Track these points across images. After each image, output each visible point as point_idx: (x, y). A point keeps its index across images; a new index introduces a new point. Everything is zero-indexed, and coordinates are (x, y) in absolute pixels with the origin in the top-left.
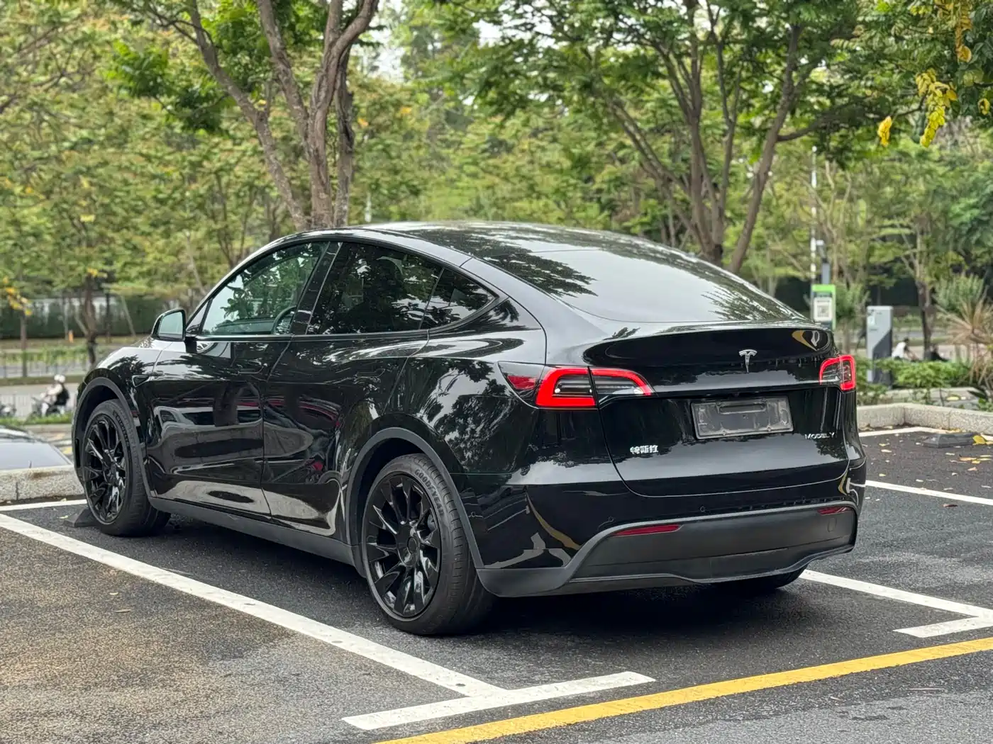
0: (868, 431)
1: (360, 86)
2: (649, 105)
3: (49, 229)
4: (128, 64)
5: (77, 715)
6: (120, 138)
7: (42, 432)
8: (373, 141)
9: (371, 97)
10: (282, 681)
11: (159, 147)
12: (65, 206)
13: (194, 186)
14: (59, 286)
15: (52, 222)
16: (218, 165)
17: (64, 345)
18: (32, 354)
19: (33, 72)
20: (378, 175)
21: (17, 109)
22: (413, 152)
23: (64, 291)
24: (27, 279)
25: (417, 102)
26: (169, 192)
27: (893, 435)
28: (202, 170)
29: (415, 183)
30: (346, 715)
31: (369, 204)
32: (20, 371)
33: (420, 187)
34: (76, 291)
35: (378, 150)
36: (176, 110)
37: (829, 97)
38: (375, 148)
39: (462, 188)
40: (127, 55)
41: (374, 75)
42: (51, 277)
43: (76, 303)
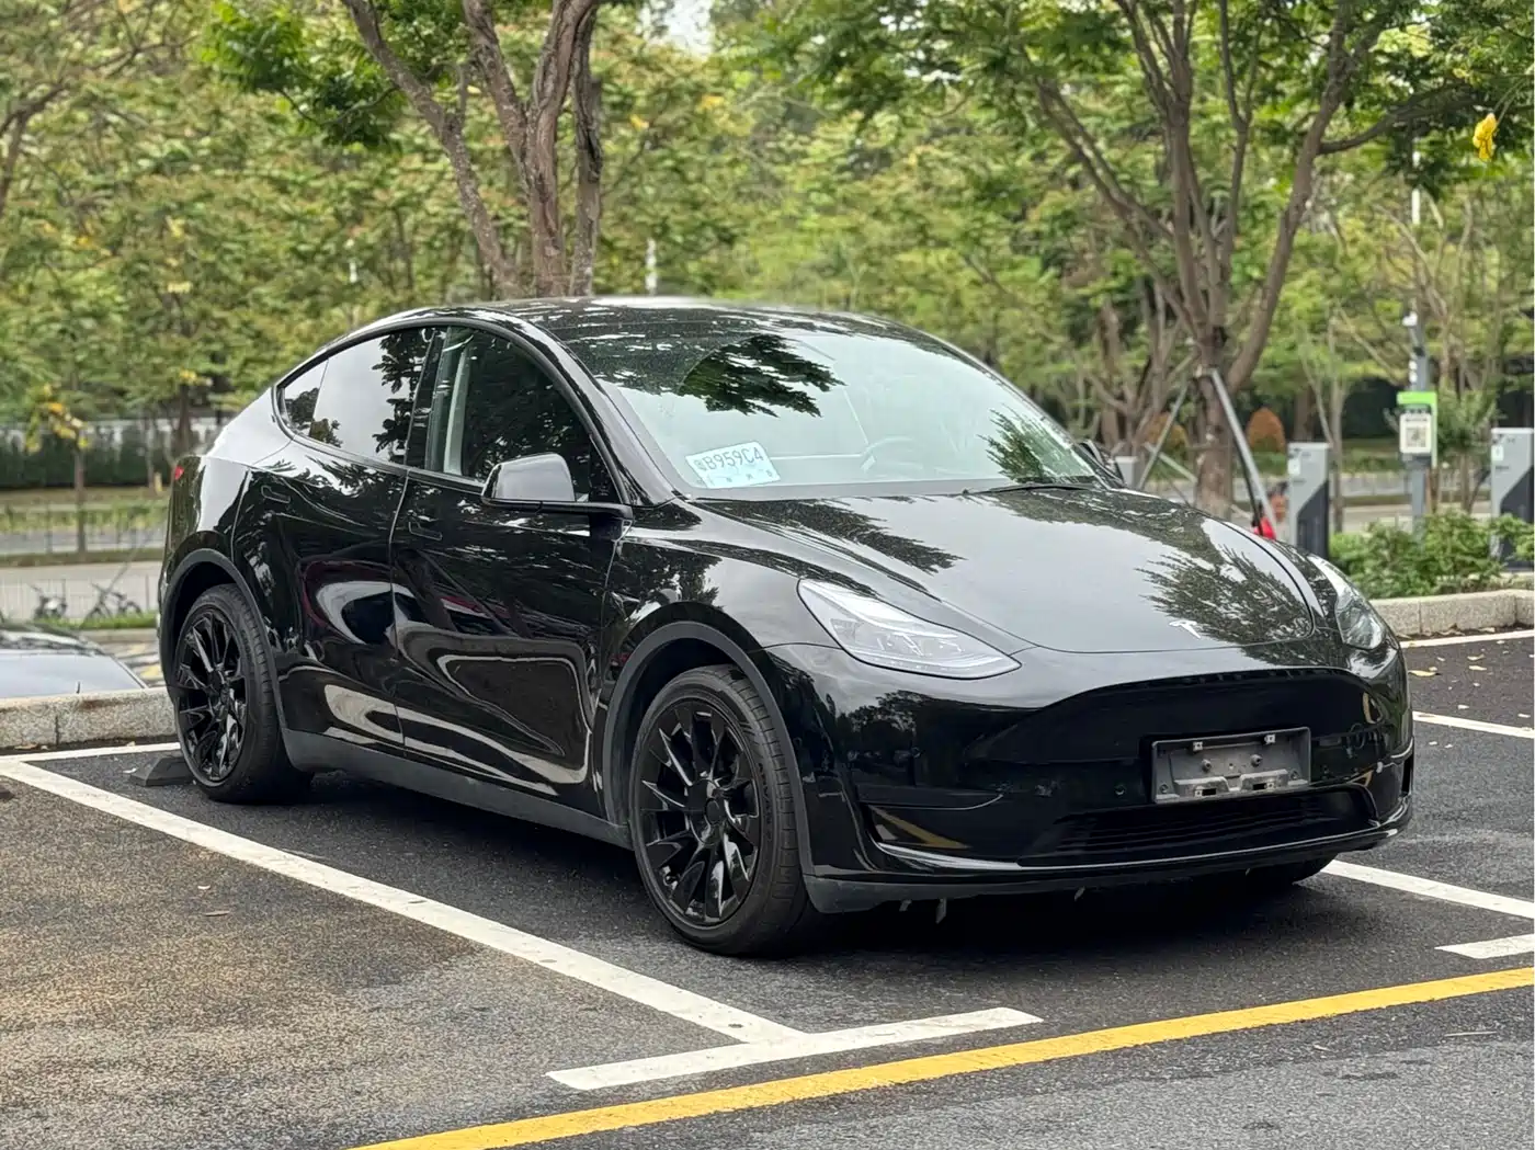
0: (1452, 635)
1: (635, 62)
2: (1119, 90)
3: (119, 304)
4: (234, 37)
5: (140, 1066)
6: (235, 153)
7: (110, 641)
8: (658, 153)
9: (652, 79)
10: (456, 1018)
11: (300, 167)
12: (142, 267)
13: (358, 231)
14: (136, 401)
15: (124, 294)
16: (398, 195)
17: (147, 497)
18: (94, 513)
19: (92, 43)
20: (666, 210)
21: (65, 104)
22: (725, 171)
23: (146, 408)
24: (88, 387)
25: (730, 85)
26: (317, 241)
27: (1494, 642)
28: (372, 204)
29: (728, 223)
30: (554, 1068)
31: (651, 261)
32: (74, 540)
33: (735, 231)
34: (165, 407)
35: (666, 169)
36: (315, 111)
37: (1409, 77)
38: (660, 166)
39: (811, 231)
40: (234, 22)
41: (661, 42)
42: (124, 385)
43: (165, 427)
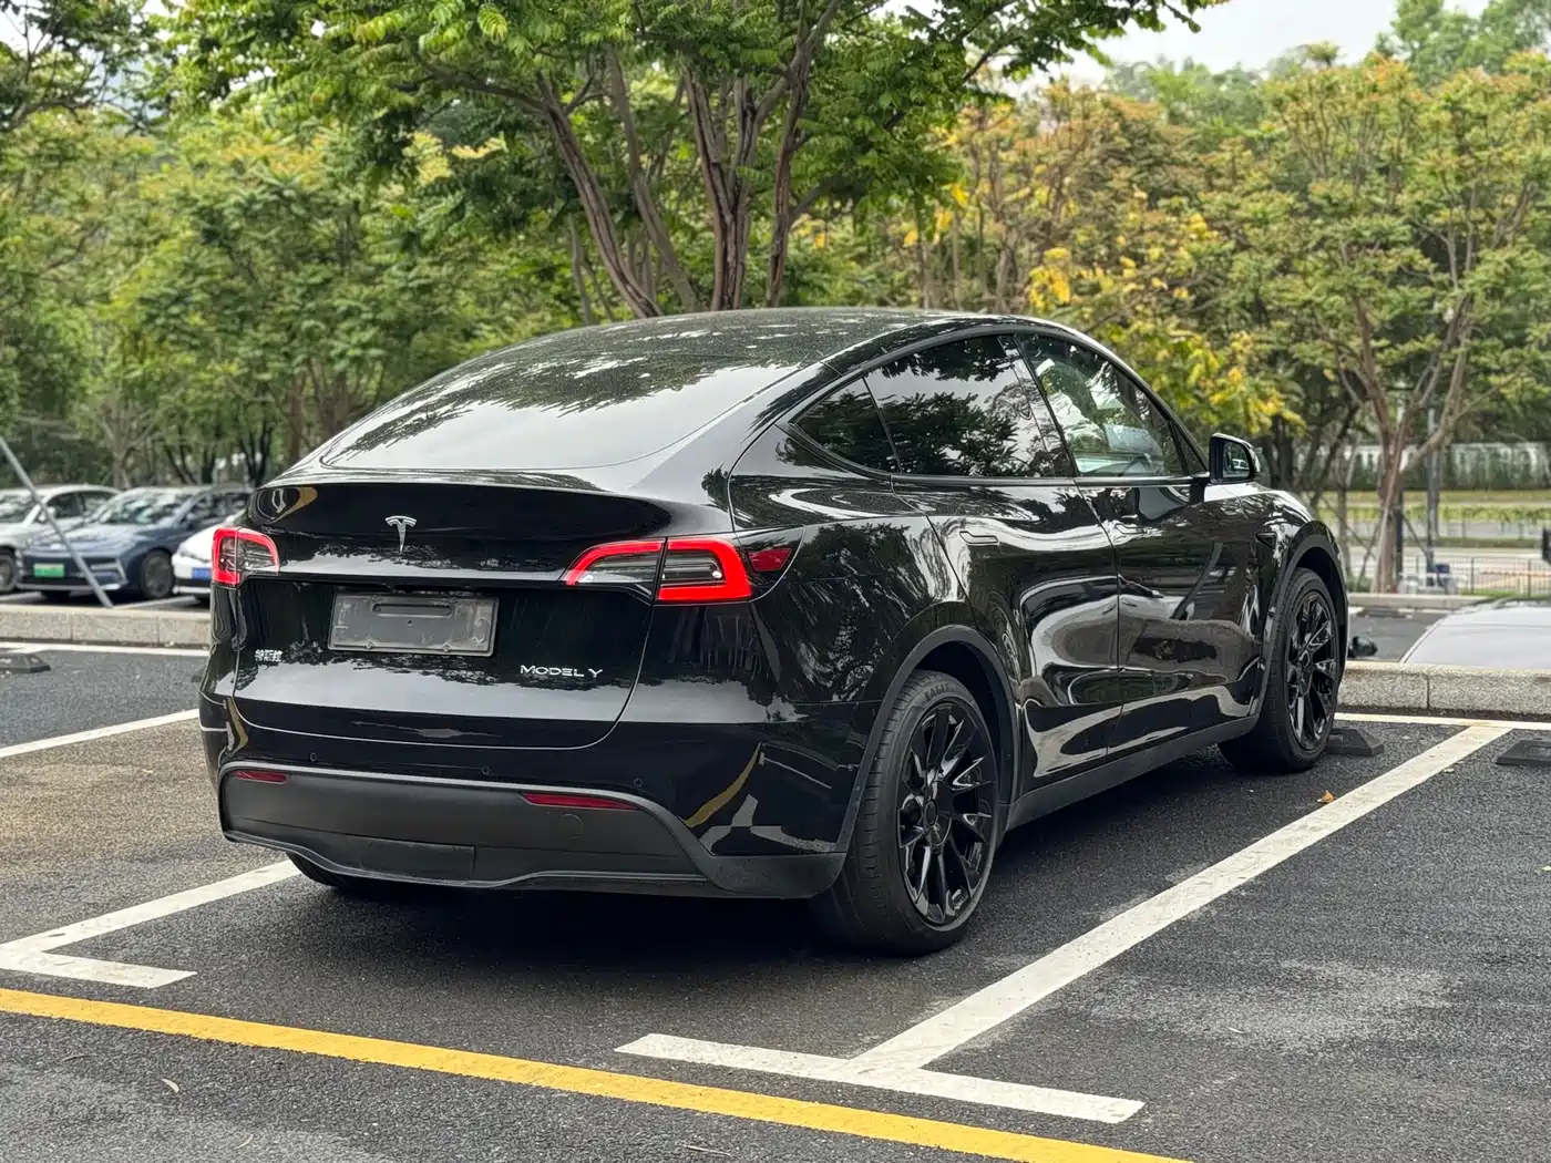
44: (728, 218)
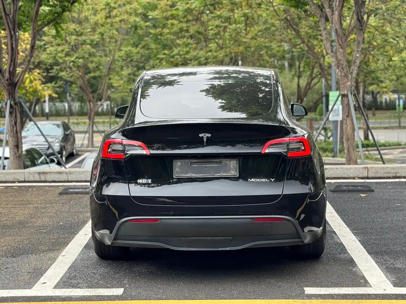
44: (12, 33)
